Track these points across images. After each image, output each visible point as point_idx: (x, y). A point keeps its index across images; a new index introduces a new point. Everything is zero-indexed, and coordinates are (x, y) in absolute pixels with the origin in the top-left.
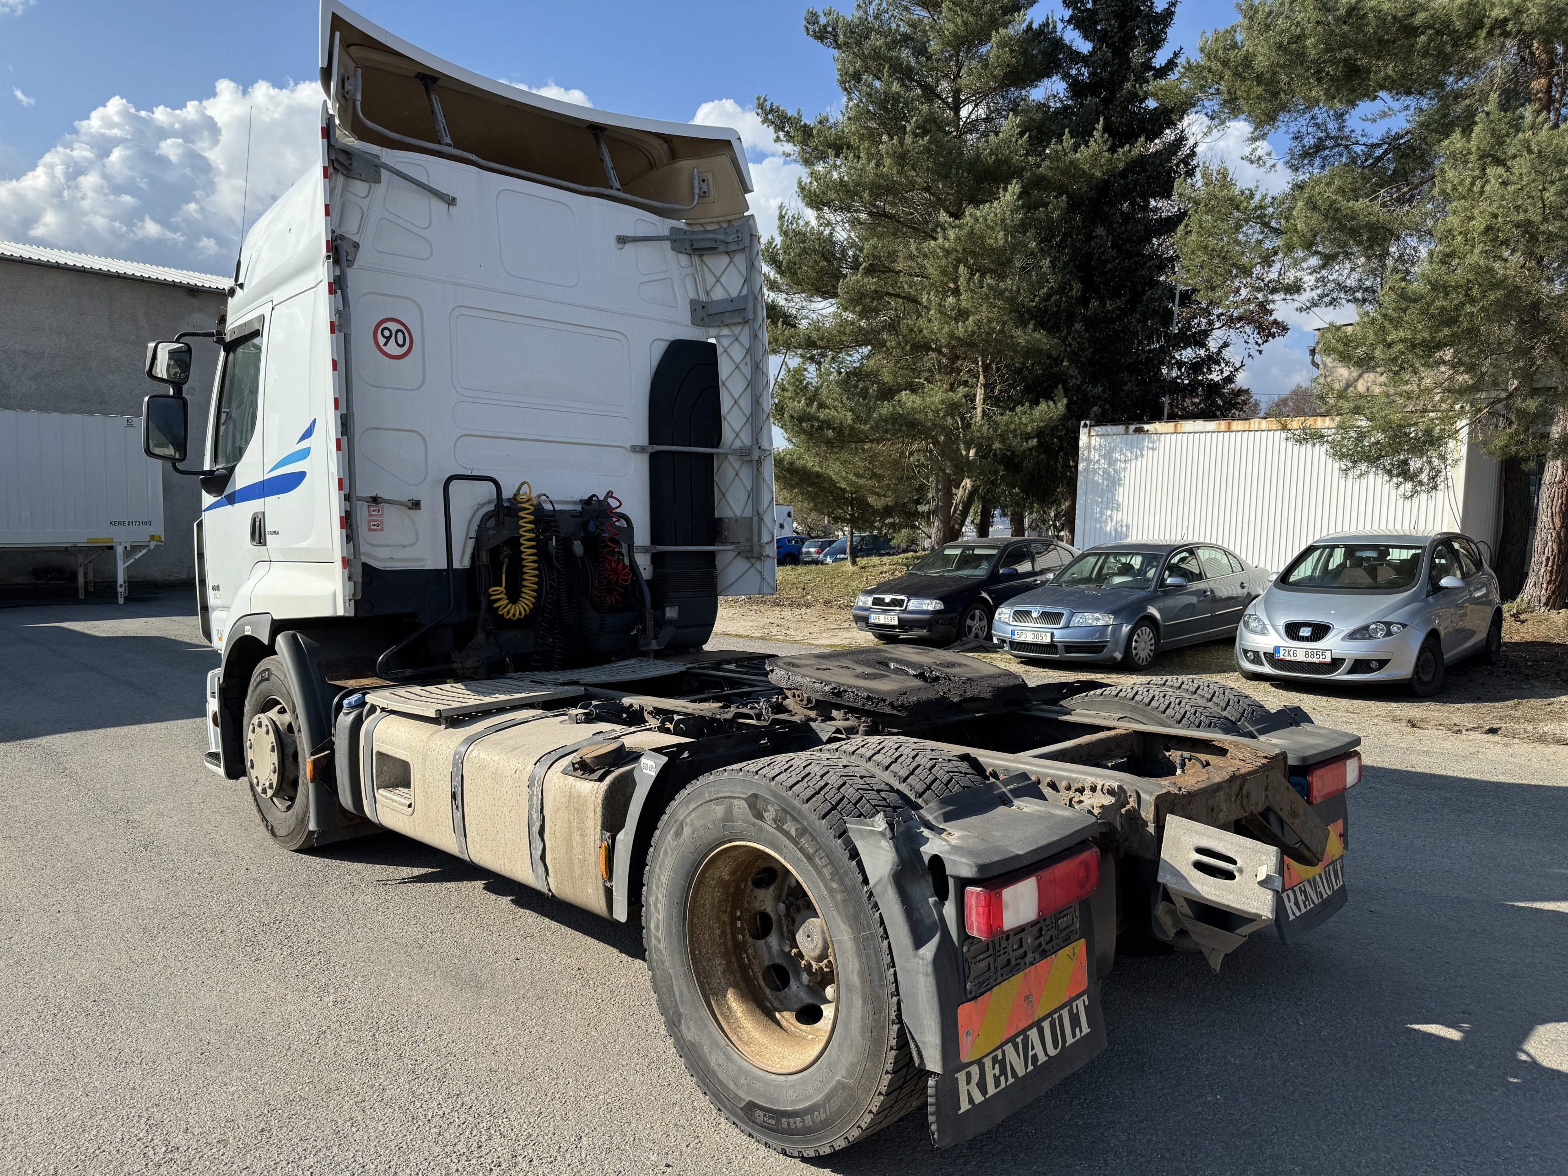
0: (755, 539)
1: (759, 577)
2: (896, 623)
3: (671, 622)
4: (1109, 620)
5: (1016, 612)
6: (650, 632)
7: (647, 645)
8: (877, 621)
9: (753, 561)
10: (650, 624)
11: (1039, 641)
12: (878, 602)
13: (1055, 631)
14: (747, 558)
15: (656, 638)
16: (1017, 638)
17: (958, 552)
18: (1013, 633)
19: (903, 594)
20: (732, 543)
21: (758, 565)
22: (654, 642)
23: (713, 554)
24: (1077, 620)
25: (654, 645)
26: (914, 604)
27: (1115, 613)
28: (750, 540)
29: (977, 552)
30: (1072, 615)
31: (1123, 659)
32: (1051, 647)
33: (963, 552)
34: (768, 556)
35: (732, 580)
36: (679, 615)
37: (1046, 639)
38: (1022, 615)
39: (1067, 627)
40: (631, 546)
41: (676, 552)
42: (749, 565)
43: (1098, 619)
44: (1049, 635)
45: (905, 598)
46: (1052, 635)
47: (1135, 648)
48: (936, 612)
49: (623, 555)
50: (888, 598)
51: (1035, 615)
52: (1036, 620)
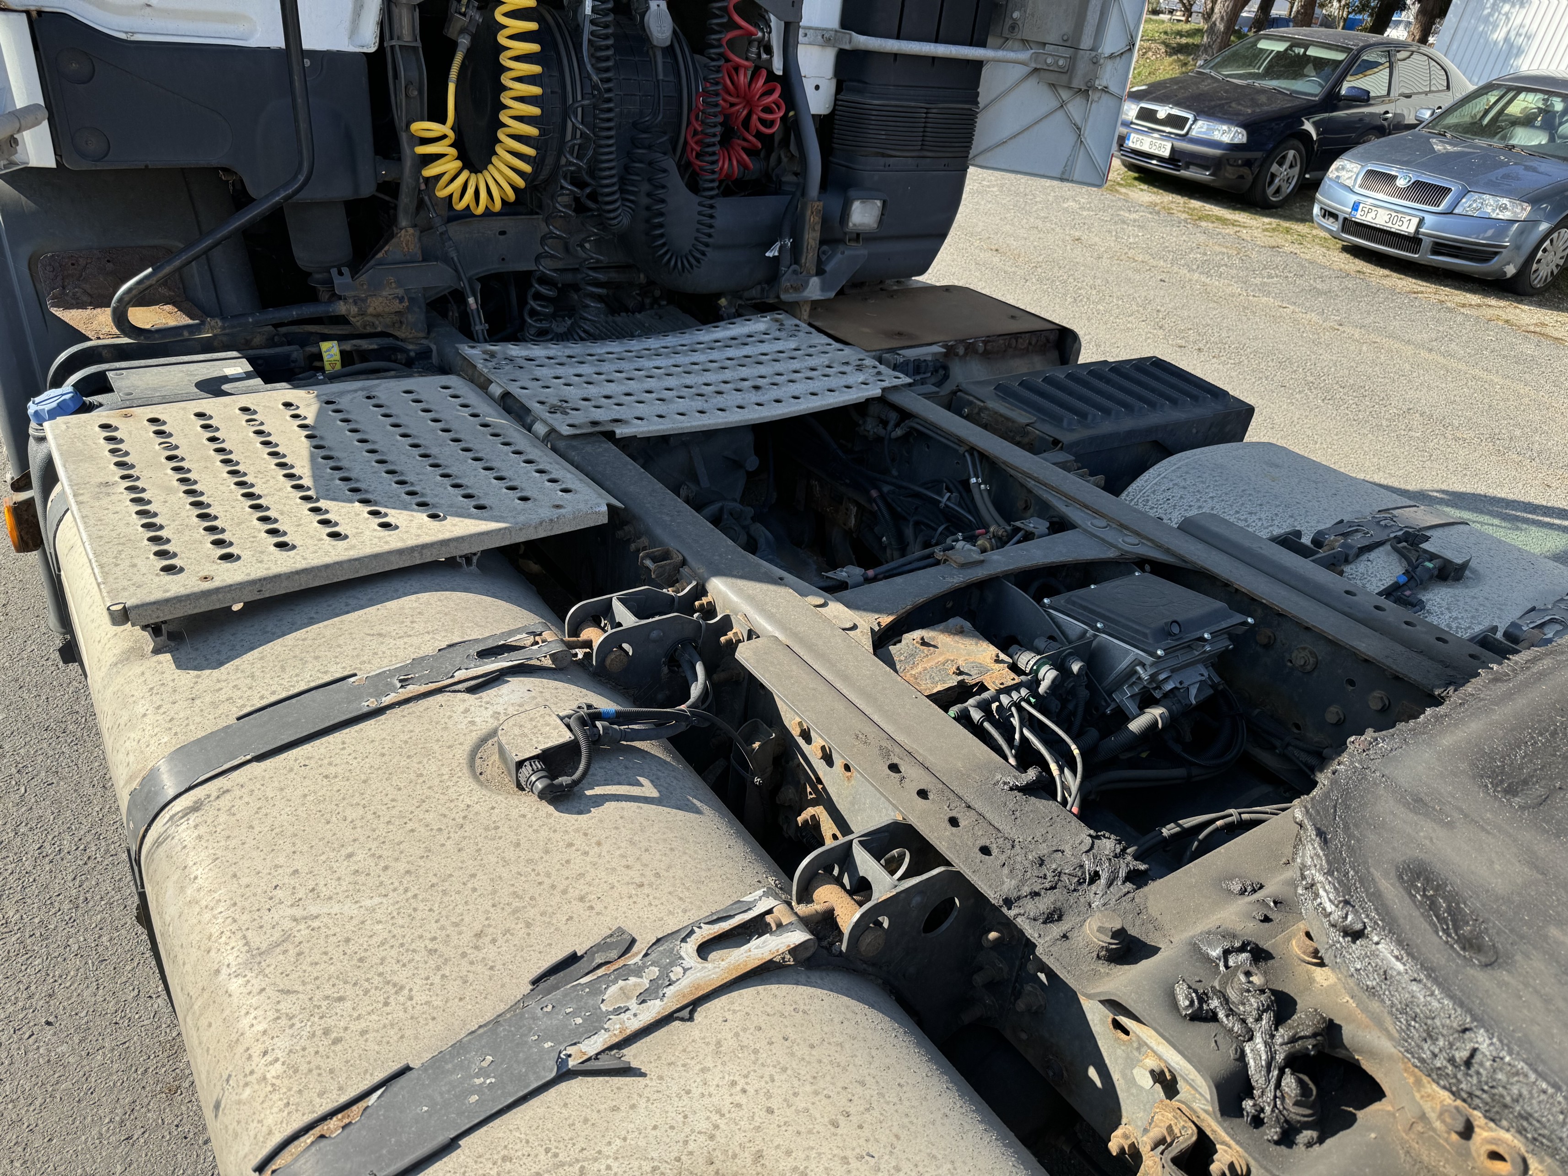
0: (1086, 42)
1: (1071, 138)
2: (1166, 153)
3: (858, 237)
4: (1523, 211)
5: (1370, 173)
6: (809, 258)
7: (796, 289)
8: (1137, 146)
9: (1065, 94)
10: (811, 237)
11: (1395, 228)
12: (1147, 115)
13: (1429, 219)
14: (1053, 86)
15: (820, 272)
16: (1359, 217)
17: (1281, 47)
18: (1355, 207)
19: (1188, 108)
20: (1025, 43)
21: (1075, 107)
22: (815, 281)
23: (977, 66)
24: (1467, 205)
25: (814, 289)
26: (1201, 128)
27: (1534, 201)
28: (1071, 43)
29: (1312, 52)
30: (1465, 193)
31: (1515, 276)
32: (1413, 241)
33: (1290, 48)
34: (1105, 90)
35: (1006, 133)
36: (881, 222)
37: (1408, 227)
38: (1375, 177)
39: (1449, 213)
40: (791, 29)
41: (896, 56)
42: (1054, 103)
43: (1504, 208)
44: (1415, 221)
45: (1191, 117)
46: (1421, 221)
47: (1539, 261)
48: (1233, 147)
49: (769, 50)
50: (1163, 111)
51: (1401, 183)
52: (1402, 193)
